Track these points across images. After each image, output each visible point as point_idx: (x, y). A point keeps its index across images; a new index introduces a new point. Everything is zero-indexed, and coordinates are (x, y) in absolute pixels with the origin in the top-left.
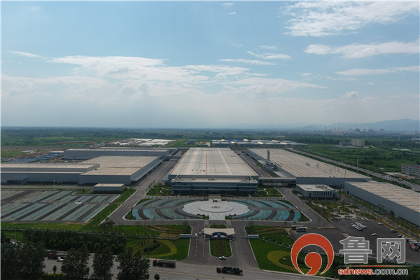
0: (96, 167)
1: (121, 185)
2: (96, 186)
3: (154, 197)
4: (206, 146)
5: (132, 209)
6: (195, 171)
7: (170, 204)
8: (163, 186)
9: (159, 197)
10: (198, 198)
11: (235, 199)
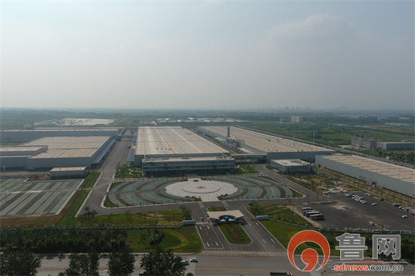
0: (44, 150)
1: (83, 169)
2: (53, 170)
3: (127, 180)
4: (153, 125)
5: (108, 194)
6: (160, 150)
7: (148, 187)
8: (129, 168)
9: (132, 180)
10: (175, 179)
11: (215, 177)
